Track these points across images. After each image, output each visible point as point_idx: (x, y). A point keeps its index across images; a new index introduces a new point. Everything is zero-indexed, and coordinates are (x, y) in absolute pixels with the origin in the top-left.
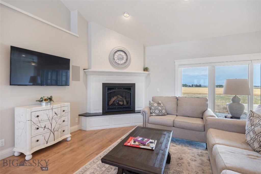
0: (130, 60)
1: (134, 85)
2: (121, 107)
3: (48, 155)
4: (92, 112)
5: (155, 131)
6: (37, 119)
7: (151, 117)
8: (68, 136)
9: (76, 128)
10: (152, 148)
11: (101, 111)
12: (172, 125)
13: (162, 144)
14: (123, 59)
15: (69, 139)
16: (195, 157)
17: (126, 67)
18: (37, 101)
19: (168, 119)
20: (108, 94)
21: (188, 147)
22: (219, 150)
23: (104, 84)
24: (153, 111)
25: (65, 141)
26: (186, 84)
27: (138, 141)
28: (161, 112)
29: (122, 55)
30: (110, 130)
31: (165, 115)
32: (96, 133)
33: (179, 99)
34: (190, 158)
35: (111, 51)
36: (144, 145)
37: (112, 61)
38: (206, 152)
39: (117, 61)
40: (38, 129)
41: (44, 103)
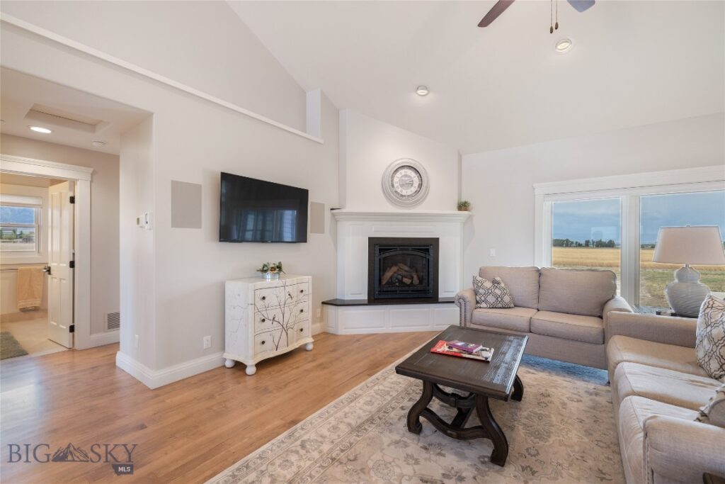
0: (427, 187)
1: (435, 242)
2: (407, 288)
3: (281, 371)
4: (348, 297)
5: (489, 335)
6: (262, 302)
7: (479, 310)
8: (308, 340)
9: (318, 328)
10: (487, 358)
11: (365, 297)
12: (527, 329)
13: (505, 356)
14: (412, 185)
15: (310, 347)
16: (579, 396)
17: (418, 202)
18: (258, 271)
19: (519, 316)
20: (380, 260)
21: (564, 377)
22: (627, 370)
23: (371, 239)
24: (483, 298)
25: (302, 349)
26: (567, 240)
27: (458, 347)
28: (499, 299)
29: (410, 177)
30: (386, 337)
31: (510, 308)
32: (358, 341)
33: (542, 272)
34: (567, 396)
35: (387, 169)
36: (471, 353)
37: (390, 192)
38: (608, 388)
39: (399, 190)
40: (264, 320)
41: (269, 276)
